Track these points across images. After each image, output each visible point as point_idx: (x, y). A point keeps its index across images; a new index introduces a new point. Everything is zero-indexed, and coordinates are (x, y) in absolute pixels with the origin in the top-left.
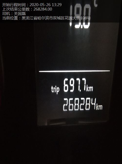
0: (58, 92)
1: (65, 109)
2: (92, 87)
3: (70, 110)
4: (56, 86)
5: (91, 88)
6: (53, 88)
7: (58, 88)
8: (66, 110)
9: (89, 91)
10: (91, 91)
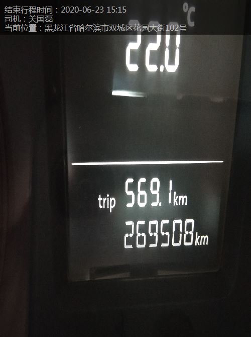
0: (112, 207)
1: (127, 244)
3: (138, 246)
4: (108, 196)
5: (184, 198)
6: (102, 199)
7: (114, 199)
8: (131, 247)
9: (180, 204)
10: (183, 204)
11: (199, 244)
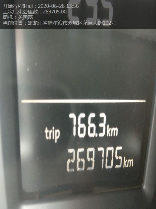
0: (57, 138)
1: (70, 168)
2: (116, 129)
3: (78, 169)
4: (53, 128)
6: (48, 131)
7: (58, 131)
8: (73, 170)
9: (112, 135)
11: (126, 167)
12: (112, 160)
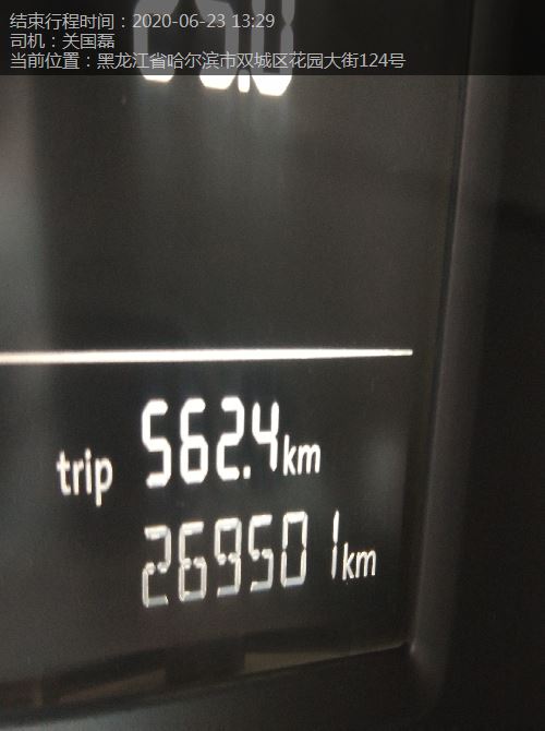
0: (101, 488)
1: (152, 593)
2: (316, 449)
3: (184, 595)
4: (88, 454)
5: (312, 453)
6: (67, 466)
7: (106, 464)
8: (165, 600)
9: (300, 470)
10: (308, 470)
11: (352, 577)
12: (304, 555)
